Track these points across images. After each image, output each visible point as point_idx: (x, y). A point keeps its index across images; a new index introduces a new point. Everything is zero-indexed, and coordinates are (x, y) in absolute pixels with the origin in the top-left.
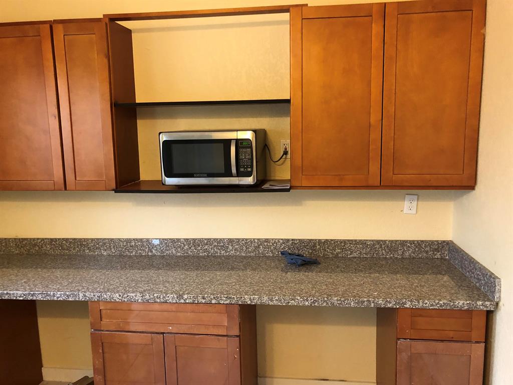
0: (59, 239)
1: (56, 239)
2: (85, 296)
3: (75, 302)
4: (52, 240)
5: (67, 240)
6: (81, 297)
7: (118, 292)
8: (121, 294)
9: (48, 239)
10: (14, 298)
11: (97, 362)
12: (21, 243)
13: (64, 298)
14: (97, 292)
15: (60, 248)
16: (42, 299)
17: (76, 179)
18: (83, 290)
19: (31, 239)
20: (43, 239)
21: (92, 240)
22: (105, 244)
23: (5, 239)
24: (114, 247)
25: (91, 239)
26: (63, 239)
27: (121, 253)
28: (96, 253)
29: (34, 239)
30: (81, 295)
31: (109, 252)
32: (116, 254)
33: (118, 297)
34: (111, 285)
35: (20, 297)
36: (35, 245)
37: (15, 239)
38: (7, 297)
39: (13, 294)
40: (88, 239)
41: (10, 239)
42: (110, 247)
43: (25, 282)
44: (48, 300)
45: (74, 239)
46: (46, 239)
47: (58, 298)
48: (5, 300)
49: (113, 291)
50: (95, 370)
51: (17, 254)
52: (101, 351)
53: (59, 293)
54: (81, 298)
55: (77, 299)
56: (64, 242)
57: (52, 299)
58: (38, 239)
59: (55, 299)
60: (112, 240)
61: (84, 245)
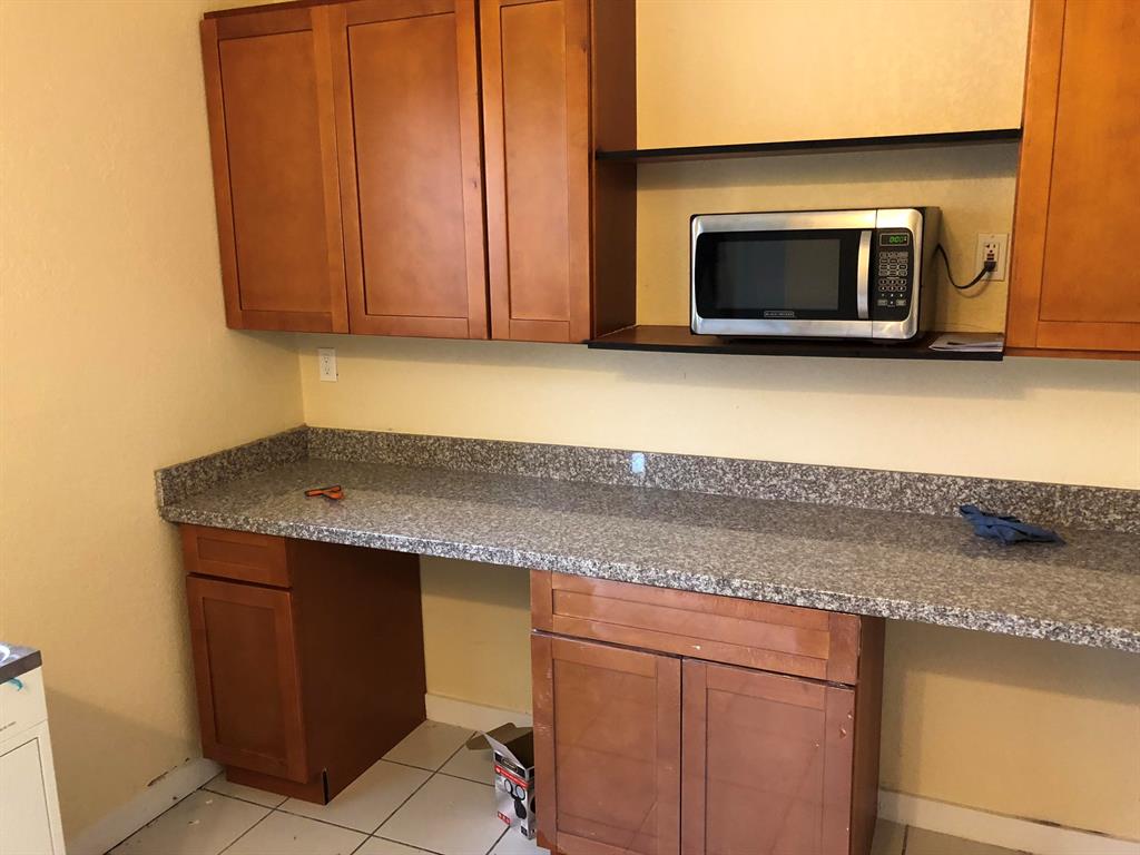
0: (468, 440)
1: (461, 439)
2: (525, 558)
3: (504, 567)
4: (454, 441)
5: (482, 443)
6: (516, 559)
7: (590, 556)
8: (596, 561)
9: (448, 438)
10: (392, 548)
11: (541, 697)
12: (398, 442)
13: (483, 557)
14: (548, 553)
15: (470, 459)
16: (442, 555)
17: (510, 316)
18: (520, 546)
19: (416, 436)
20: (438, 439)
21: (533, 446)
22: (556, 456)
23: (370, 433)
24: (575, 463)
25: (529, 444)
26: (475, 441)
27: (588, 479)
28: (539, 475)
29: (421, 438)
30: (517, 555)
31: (565, 474)
32: (578, 479)
33: (591, 567)
34: (575, 541)
35: (402, 546)
36: (423, 448)
37: (387, 434)
38: (377, 545)
39: (390, 539)
40: (523, 445)
41: (379, 433)
42: (567, 463)
43: (410, 519)
44: (453, 559)
45: (497, 443)
46: (443, 438)
47: (472, 556)
48: (376, 549)
49: (579, 553)
50: (537, 714)
51: (391, 464)
52: (549, 675)
53: (474, 547)
54: (516, 562)
55: (509, 563)
56: (478, 447)
57: (461, 556)
58: (429, 437)
59: (467, 557)
60: (571, 449)
61: (516, 456)
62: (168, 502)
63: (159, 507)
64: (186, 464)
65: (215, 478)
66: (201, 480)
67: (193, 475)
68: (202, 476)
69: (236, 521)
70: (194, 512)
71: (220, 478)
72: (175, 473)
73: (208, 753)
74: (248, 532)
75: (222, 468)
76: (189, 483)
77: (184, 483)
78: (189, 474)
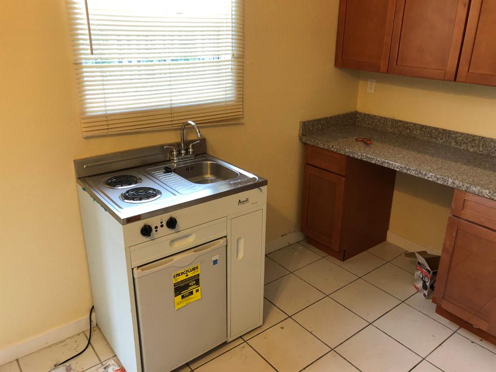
0: (430, 127)
1: (427, 126)
2: (454, 183)
3: (443, 186)
4: (423, 126)
5: (436, 129)
6: (450, 183)
7: (488, 189)
8: (491, 191)
9: (420, 125)
10: (392, 168)
11: (448, 243)
12: (396, 123)
13: (434, 179)
14: (467, 183)
15: (429, 136)
16: (414, 175)
17: (468, 71)
18: (452, 178)
19: (405, 122)
20: (415, 124)
21: (462, 134)
22: (474, 140)
23: (384, 118)
24: (483, 145)
25: (461, 133)
26: (433, 128)
27: (489, 153)
28: (462, 147)
29: (408, 123)
30: (450, 181)
31: (476, 149)
32: (483, 152)
33: (488, 193)
34: (480, 180)
35: (397, 168)
36: (407, 128)
37: (392, 119)
38: (386, 165)
39: (392, 164)
40: (457, 133)
41: (388, 118)
42: (479, 144)
43: (401, 157)
44: (419, 177)
45: (444, 130)
46: (418, 124)
47: (428, 178)
48: (385, 167)
49: (482, 186)
50: (444, 249)
51: (391, 132)
52: (454, 235)
53: (430, 174)
54: (449, 184)
55: (445, 184)
56: (434, 131)
57: (423, 177)
58: (411, 123)
59: (426, 178)
60: (483, 138)
61: (452, 137)
62: (303, 135)
63: (299, 136)
64: (311, 121)
65: (320, 128)
66: (315, 128)
67: (313, 125)
68: (316, 126)
69: (329, 146)
70: (312, 140)
71: (322, 128)
72: (307, 124)
73: (302, 230)
74: (333, 151)
75: (324, 124)
76: (311, 128)
77: (309, 128)
78: (312, 125)
